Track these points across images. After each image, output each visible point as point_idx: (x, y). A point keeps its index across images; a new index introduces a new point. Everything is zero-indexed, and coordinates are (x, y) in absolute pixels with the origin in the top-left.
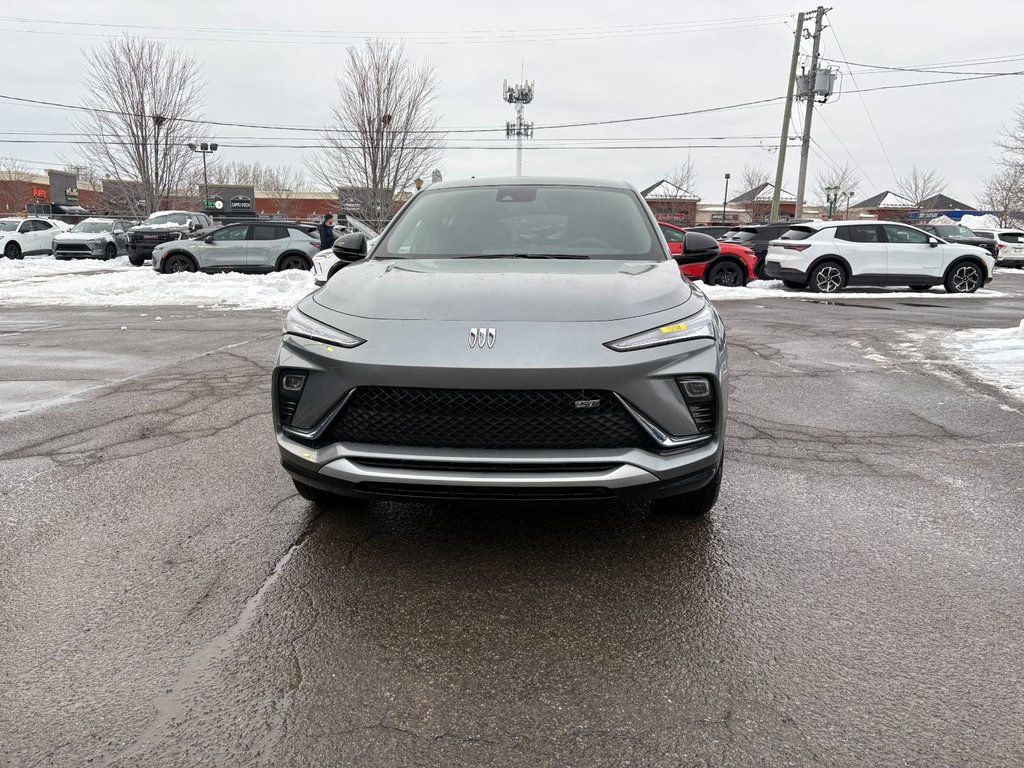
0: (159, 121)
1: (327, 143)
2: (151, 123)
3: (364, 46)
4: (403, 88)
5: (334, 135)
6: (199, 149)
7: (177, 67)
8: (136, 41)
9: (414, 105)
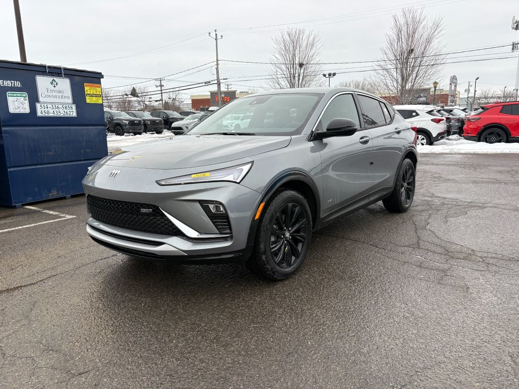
0: (301, 65)
1: (377, 68)
2: (298, 67)
3: (402, 13)
4: (422, 32)
5: (383, 63)
6: (327, 76)
7: (311, 39)
8: (293, 30)
9: (429, 41)
